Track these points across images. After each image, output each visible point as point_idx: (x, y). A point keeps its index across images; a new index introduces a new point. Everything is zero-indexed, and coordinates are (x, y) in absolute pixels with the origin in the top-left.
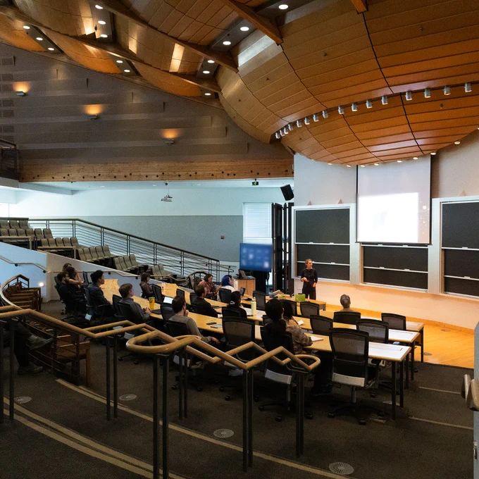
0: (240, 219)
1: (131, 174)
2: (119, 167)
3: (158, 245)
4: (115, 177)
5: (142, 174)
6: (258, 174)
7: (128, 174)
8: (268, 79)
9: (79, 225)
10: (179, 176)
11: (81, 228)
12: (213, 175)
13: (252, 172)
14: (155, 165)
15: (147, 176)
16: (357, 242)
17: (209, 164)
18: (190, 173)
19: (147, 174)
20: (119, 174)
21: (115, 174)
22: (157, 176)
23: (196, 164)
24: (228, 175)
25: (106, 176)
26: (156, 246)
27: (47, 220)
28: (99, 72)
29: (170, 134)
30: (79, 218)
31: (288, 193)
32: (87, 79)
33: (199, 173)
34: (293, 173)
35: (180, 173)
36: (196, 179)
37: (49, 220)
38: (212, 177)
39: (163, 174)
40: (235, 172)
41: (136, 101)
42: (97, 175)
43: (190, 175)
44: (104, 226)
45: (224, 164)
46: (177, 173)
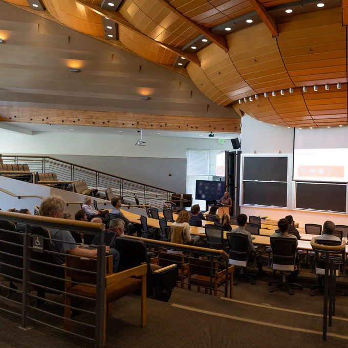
0: (184, 161)
1: (108, 121)
2: (98, 114)
3: (124, 180)
4: (94, 123)
5: (118, 122)
6: (215, 128)
7: (106, 121)
8: (255, 61)
9: (49, 162)
10: (152, 125)
11: (51, 164)
12: (179, 127)
13: (210, 126)
14: (131, 115)
15: (123, 124)
16: (293, 180)
17: (177, 118)
18: (162, 124)
19: (124, 122)
20: (98, 120)
21: (94, 121)
22: (133, 125)
23: (167, 117)
24: (192, 127)
25: (86, 121)
26: (122, 181)
27: (15, 157)
28: (81, 33)
29: (145, 92)
30: (51, 156)
31: (236, 143)
32: (69, 37)
33: (168, 125)
34: (240, 129)
35: (153, 124)
36: (166, 129)
37: (17, 157)
38: (179, 128)
39: (138, 123)
40: (197, 126)
41: (115, 62)
42: (76, 120)
43: (161, 126)
44: (74, 163)
45: (188, 119)
46: (151, 124)
